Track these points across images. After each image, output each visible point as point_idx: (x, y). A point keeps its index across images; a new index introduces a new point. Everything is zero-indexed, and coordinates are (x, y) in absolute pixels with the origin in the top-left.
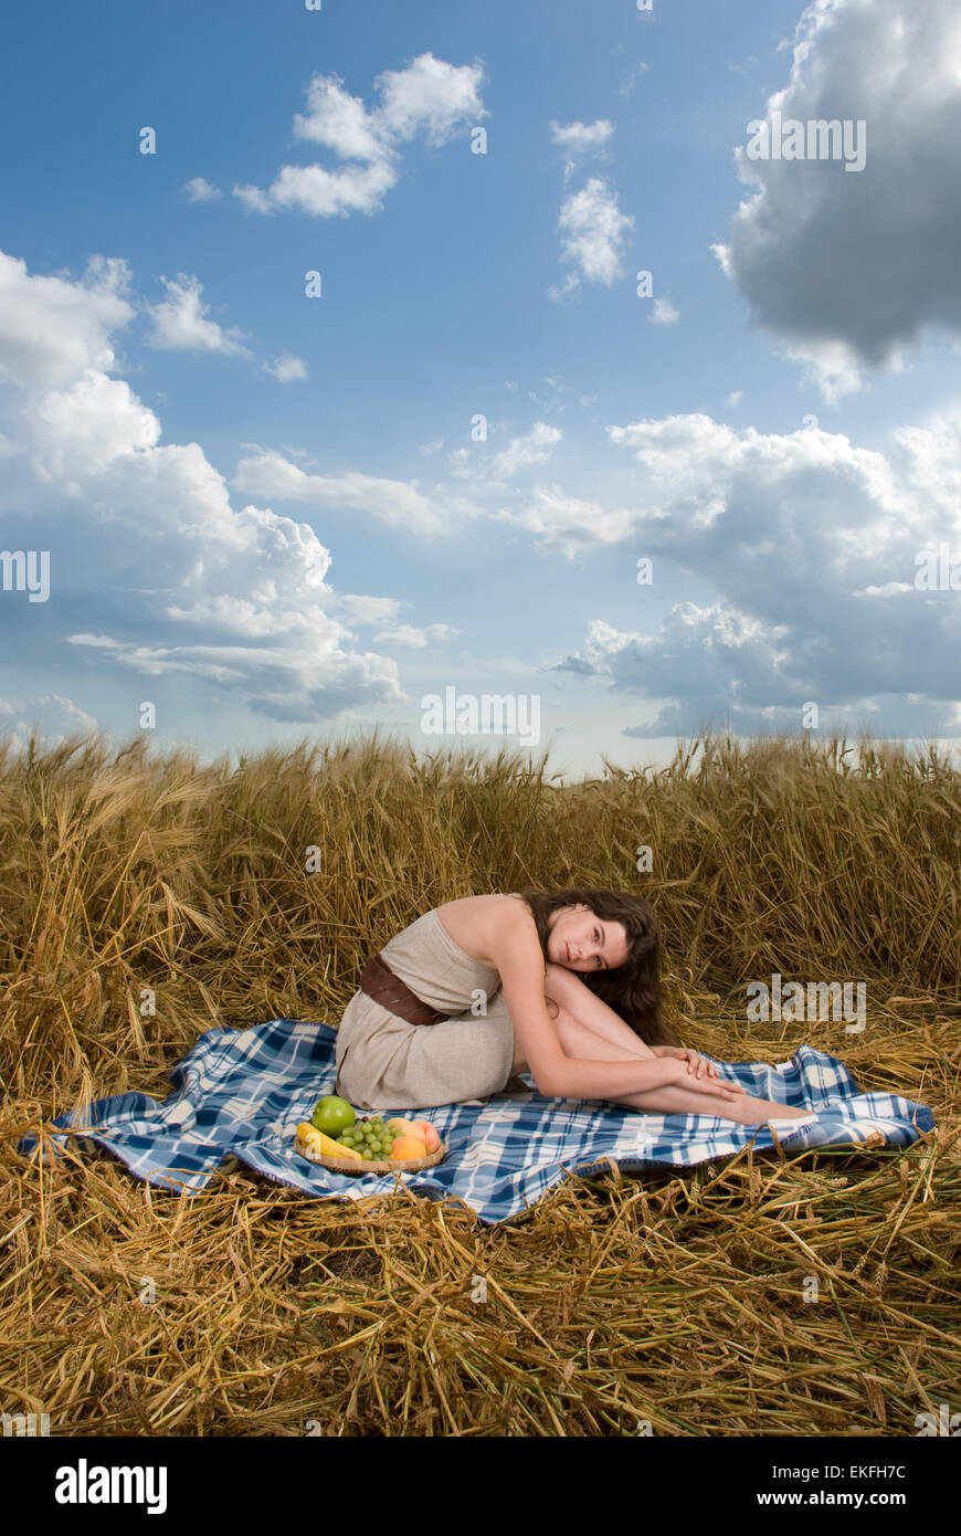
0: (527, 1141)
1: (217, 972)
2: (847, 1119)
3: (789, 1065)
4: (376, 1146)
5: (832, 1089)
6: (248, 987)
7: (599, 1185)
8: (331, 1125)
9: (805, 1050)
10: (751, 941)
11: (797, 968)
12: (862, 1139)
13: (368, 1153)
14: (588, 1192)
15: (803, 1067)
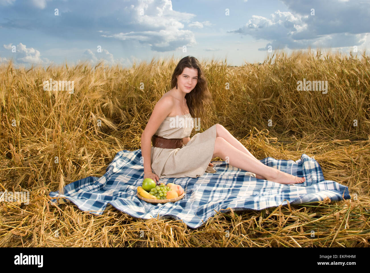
0: (210, 192)
1: (124, 133)
2: (316, 191)
3: (299, 160)
4: (161, 194)
5: (313, 169)
6: (134, 137)
7: (228, 215)
8: (147, 188)
9: (305, 156)
10: (289, 117)
11: (304, 125)
12: (322, 200)
13: (159, 197)
14: (224, 218)
15: (303, 162)
